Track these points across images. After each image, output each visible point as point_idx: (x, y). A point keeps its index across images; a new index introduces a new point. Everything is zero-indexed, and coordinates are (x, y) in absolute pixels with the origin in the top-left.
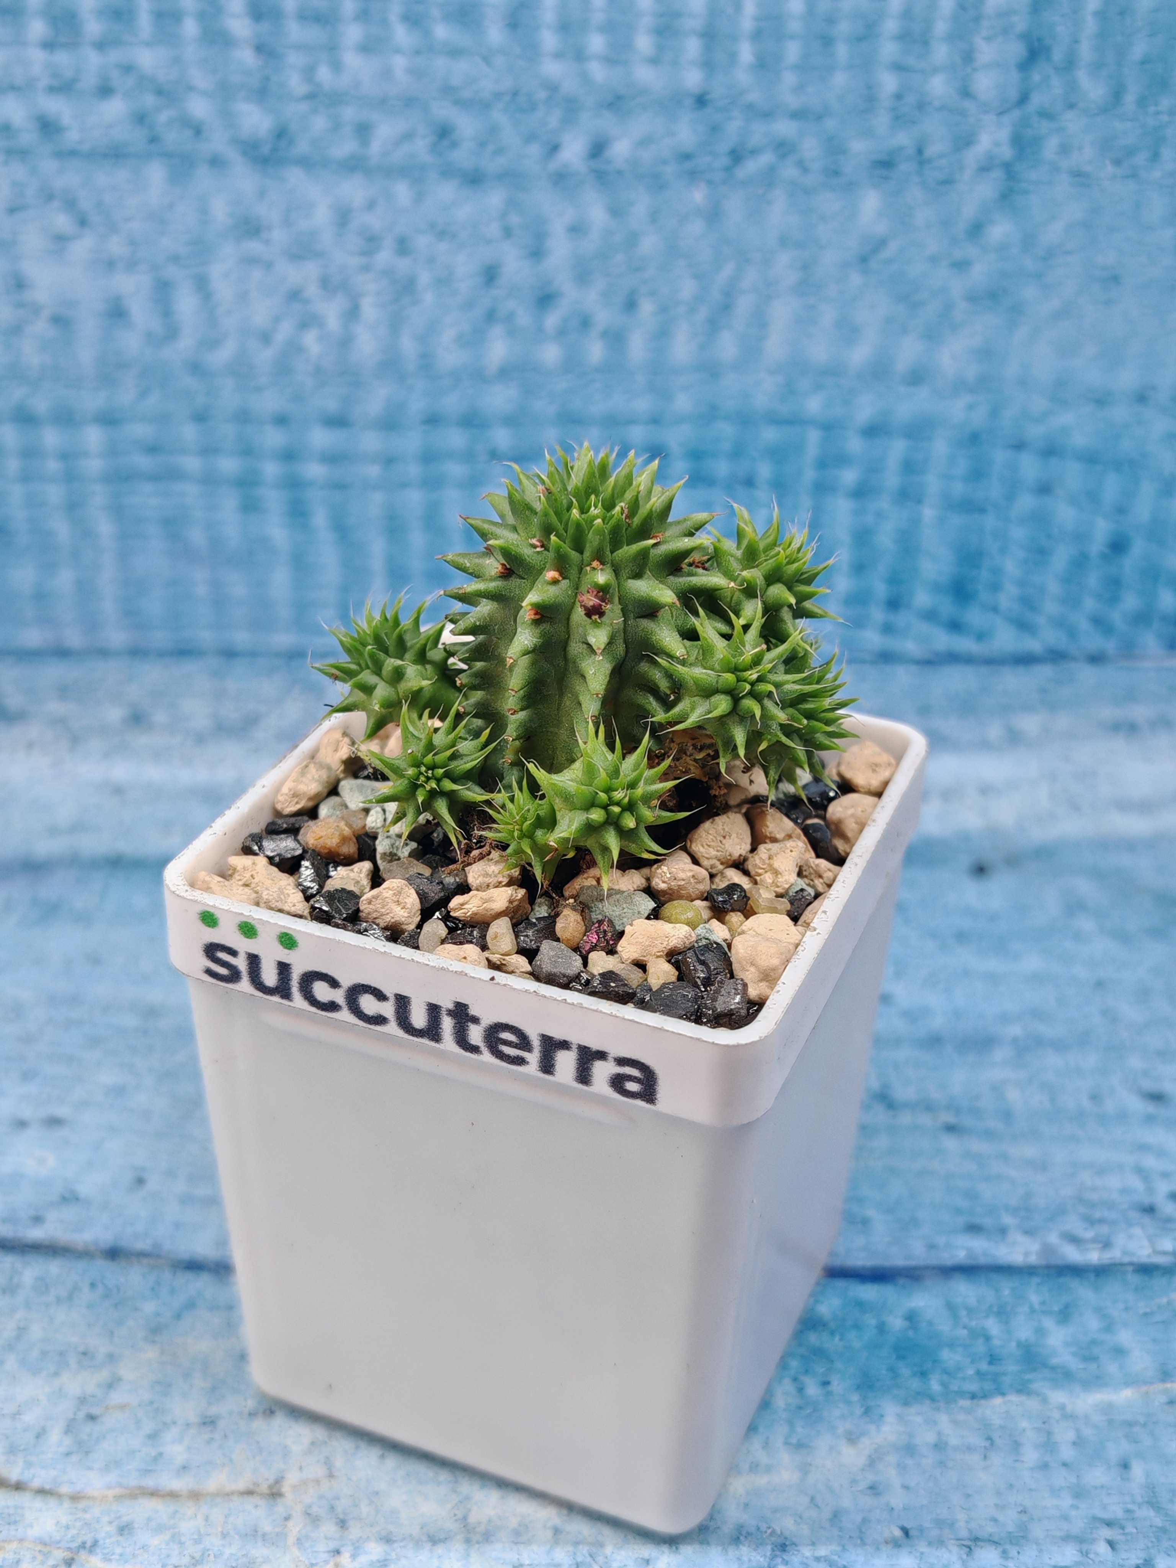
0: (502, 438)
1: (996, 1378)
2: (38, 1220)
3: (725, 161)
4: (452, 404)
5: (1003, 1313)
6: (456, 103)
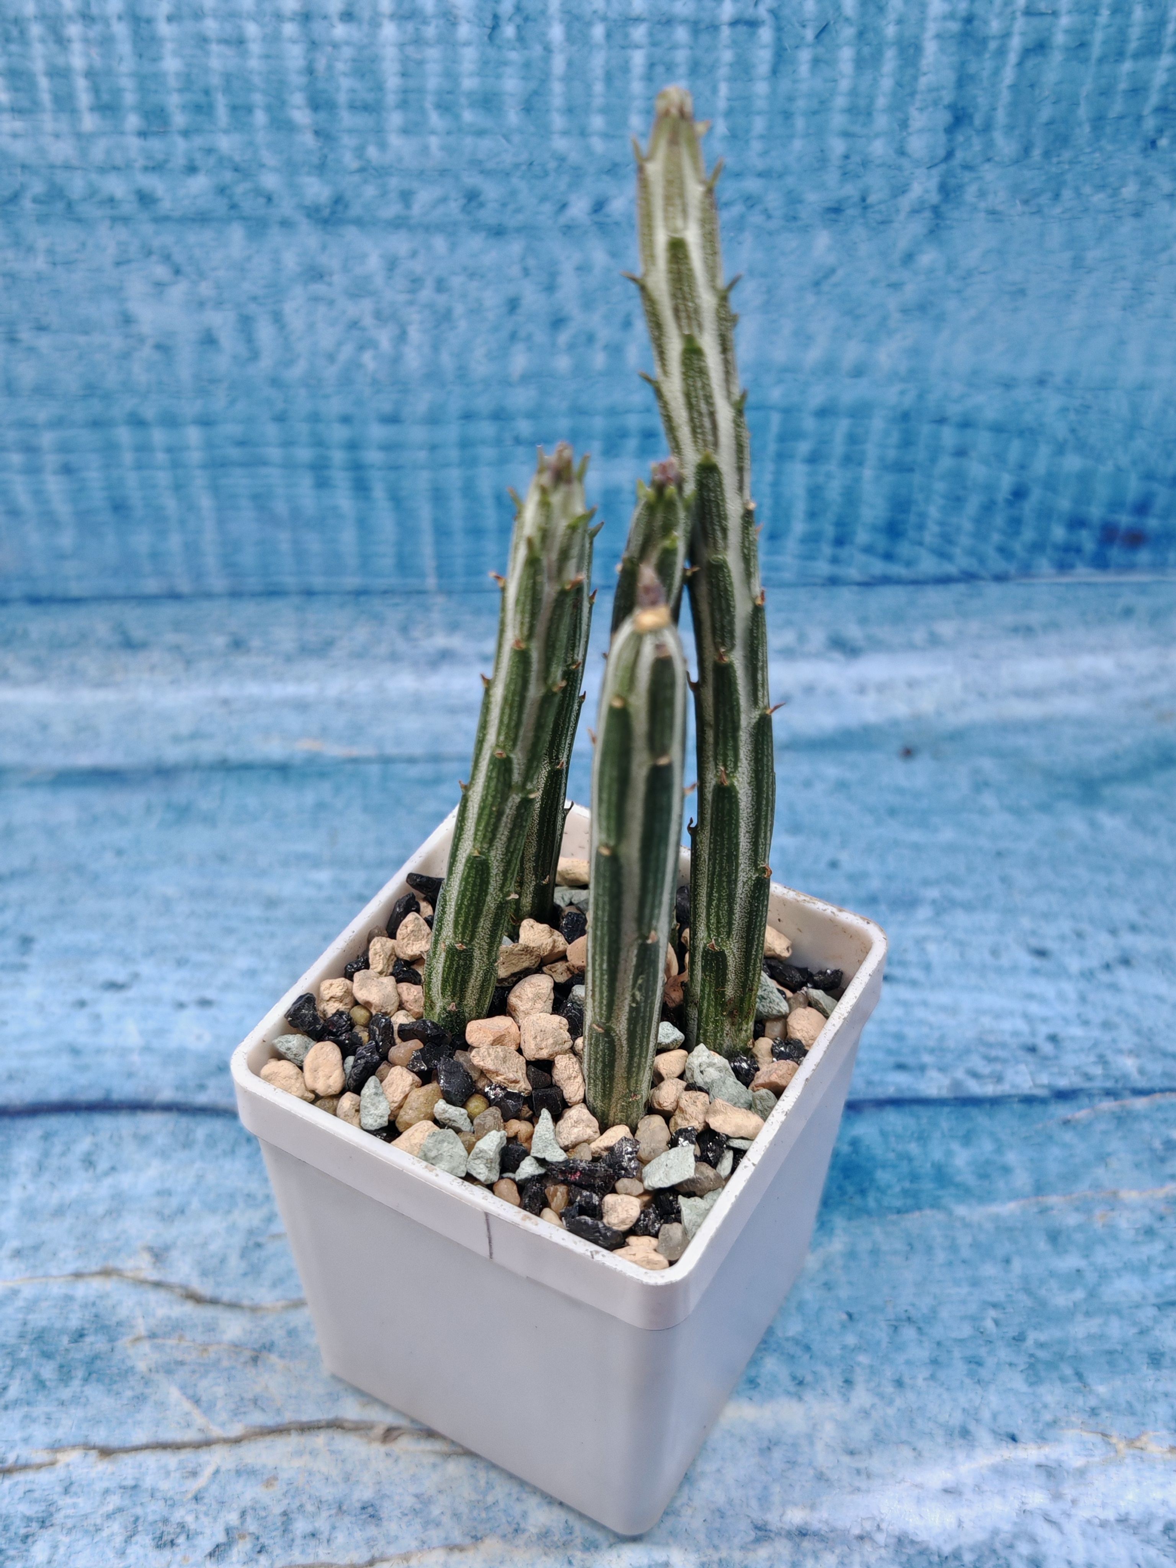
1: (916, 1195)
2: (202, 1087)
4: (483, 403)
5: (922, 1138)
6: (482, 172)
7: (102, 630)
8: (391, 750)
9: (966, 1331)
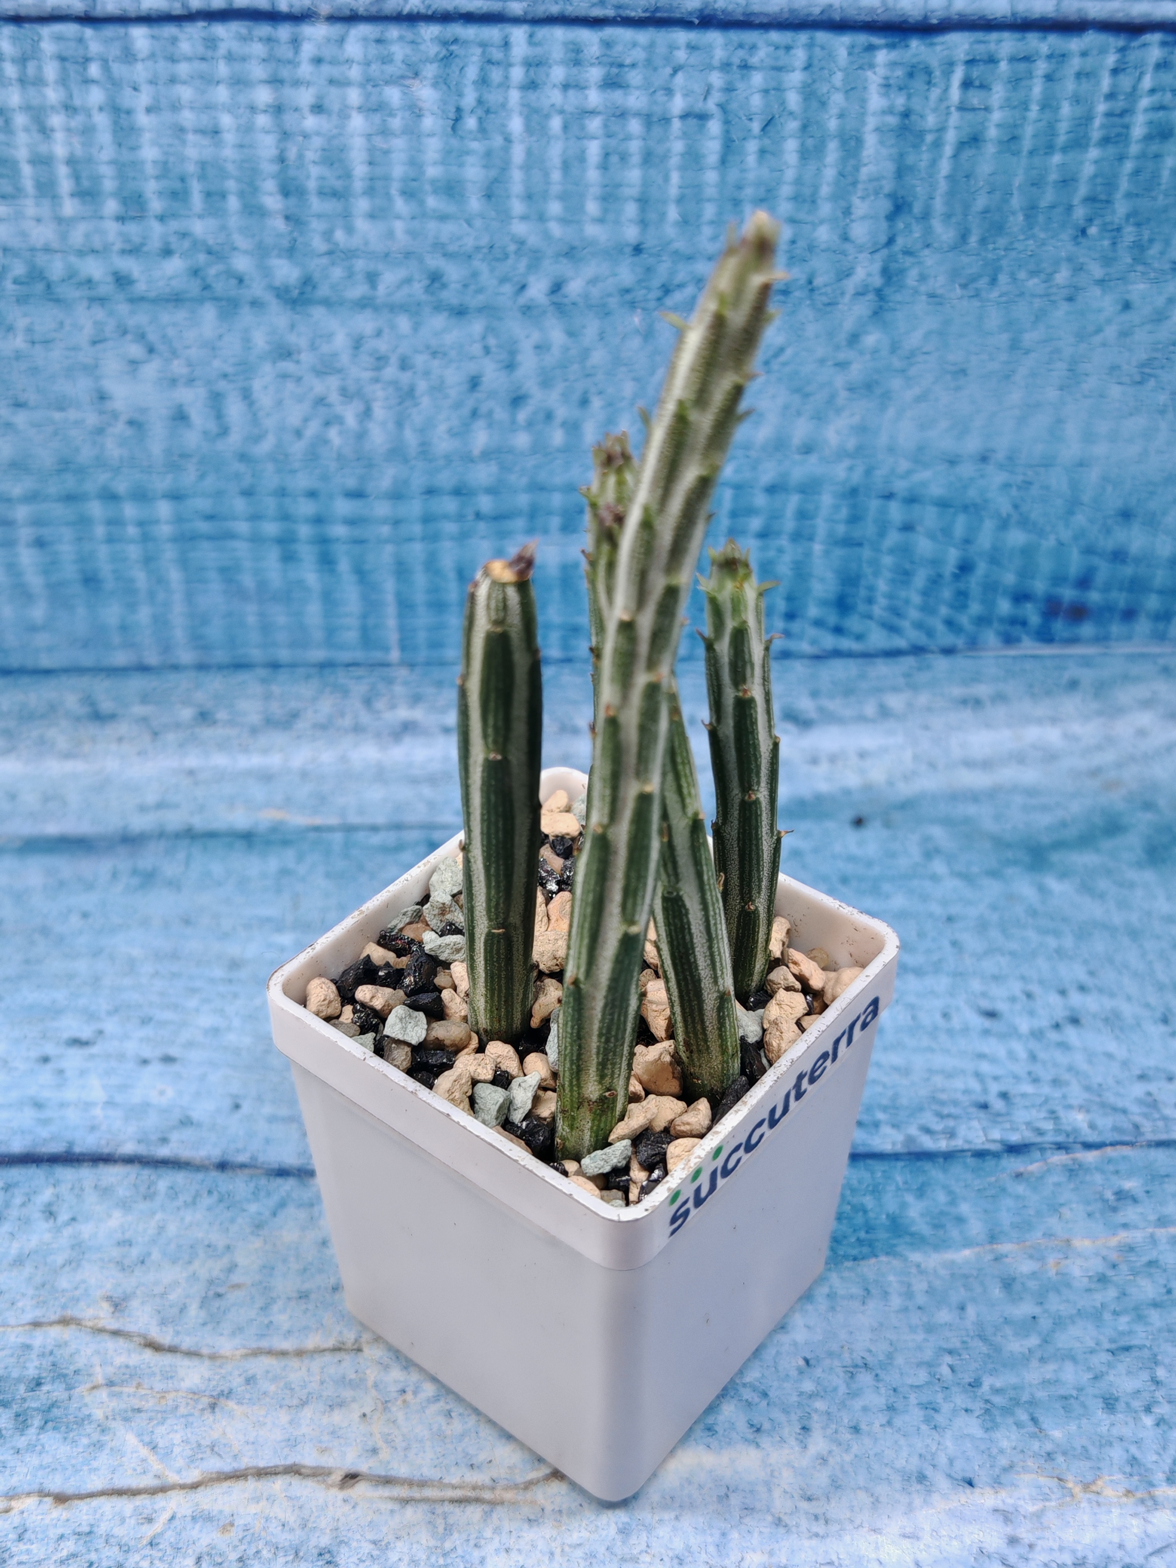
0: (485, 503)
1: (871, 1244)
2: (164, 1140)
3: (656, 294)
4: (446, 479)
5: (876, 1191)
6: (445, 255)
7: (72, 701)
8: (354, 819)
9: (922, 1376)
